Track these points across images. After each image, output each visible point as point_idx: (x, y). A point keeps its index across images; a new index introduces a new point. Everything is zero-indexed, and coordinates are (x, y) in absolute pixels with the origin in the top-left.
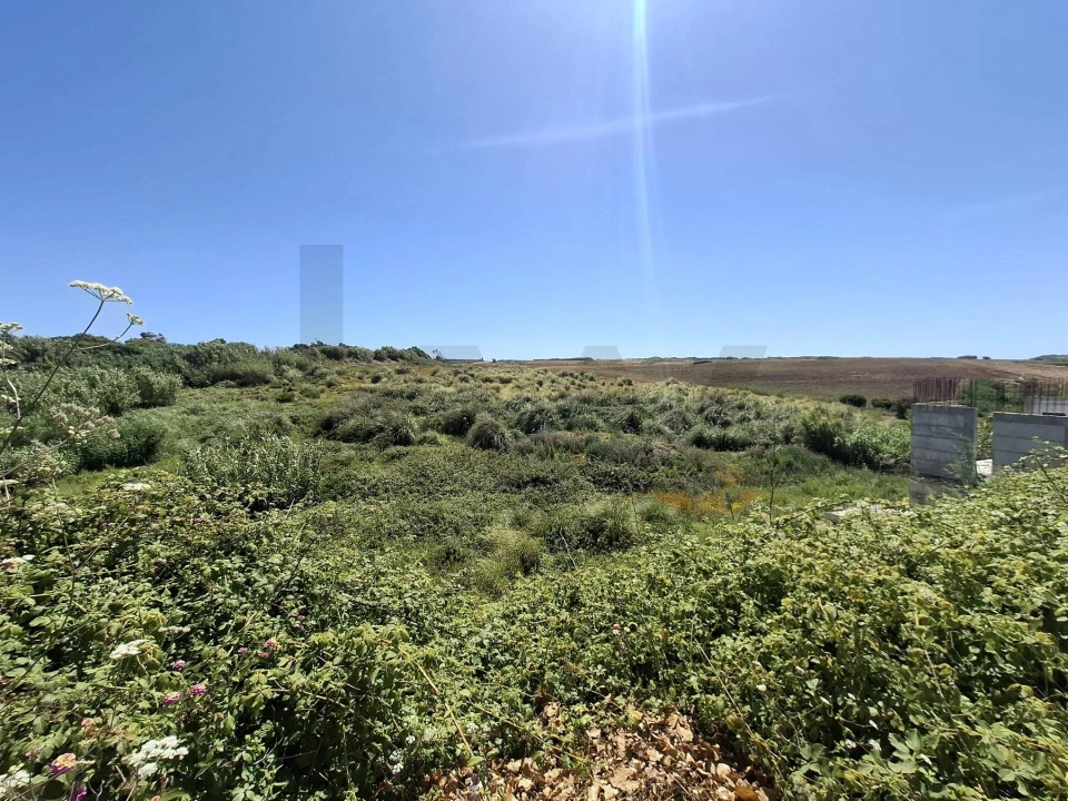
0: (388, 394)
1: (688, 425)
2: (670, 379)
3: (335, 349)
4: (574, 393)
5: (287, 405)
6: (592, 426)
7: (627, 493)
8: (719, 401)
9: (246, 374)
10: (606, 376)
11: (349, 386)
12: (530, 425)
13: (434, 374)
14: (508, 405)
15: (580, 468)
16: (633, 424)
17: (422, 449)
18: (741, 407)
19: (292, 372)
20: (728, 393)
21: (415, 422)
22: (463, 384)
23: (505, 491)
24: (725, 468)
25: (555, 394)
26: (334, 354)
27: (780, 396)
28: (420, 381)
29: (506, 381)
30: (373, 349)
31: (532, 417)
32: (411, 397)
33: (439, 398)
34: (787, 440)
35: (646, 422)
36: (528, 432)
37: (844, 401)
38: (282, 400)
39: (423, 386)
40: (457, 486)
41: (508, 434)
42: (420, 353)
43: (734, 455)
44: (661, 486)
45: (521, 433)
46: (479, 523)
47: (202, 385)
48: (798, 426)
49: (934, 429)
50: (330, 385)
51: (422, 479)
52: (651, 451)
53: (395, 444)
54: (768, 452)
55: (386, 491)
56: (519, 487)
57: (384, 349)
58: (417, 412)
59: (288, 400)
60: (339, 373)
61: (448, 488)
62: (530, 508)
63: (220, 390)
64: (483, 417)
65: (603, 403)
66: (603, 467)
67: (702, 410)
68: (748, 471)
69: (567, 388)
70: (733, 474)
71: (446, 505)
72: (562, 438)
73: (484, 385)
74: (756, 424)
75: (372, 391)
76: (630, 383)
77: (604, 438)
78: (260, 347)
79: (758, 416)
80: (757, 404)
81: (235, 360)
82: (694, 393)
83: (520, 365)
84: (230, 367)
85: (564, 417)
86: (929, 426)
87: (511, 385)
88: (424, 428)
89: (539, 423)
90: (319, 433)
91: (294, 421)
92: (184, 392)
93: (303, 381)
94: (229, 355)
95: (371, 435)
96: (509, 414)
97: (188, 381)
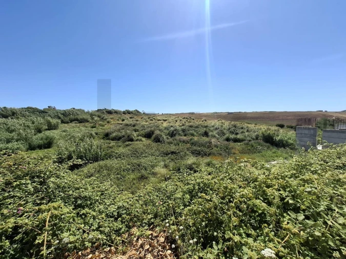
0: (127, 125)
1: (224, 134)
2: (219, 119)
3: (111, 111)
4: (187, 124)
5: (94, 129)
6: (193, 135)
7: (202, 157)
8: (235, 126)
9: (81, 119)
10: (198, 118)
11: (115, 123)
12: (172, 135)
13: (142, 118)
14: (166, 128)
15: (187, 148)
16: (206, 134)
17: (136, 142)
18: (242, 128)
19: (96, 118)
20: (238, 124)
21: (135, 134)
22: (151, 122)
23: (162, 156)
24: (235, 148)
25: (181, 124)
26: (110, 112)
27: (256, 124)
29: (165, 120)
30: (122, 111)
31: (173, 132)
32: (134, 126)
33: (143, 126)
34: (257, 139)
35: (210, 133)
36: (171, 137)
37: (277, 126)
38: (93, 127)
39: (138, 122)
40: (147, 155)
41: (165, 137)
42: (138, 112)
43: (239, 144)
44: (214, 154)
45: (169, 137)
46: (153, 167)
47: (68, 123)
48: (260, 134)
49: (303, 135)
50: (108, 122)
51: (135, 153)
52: (211, 143)
53: (128, 141)
54: (250, 143)
55: (124, 156)
56: (167, 155)
57: (126, 110)
58: (136, 131)
59: (95, 127)
60: (111, 118)
61: (144, 155)
62: (170, 162)
63: (73, 124)
64: (157, 132)
65: (197, 127)
66: (195, 148)
67: (229, 129)
68: (243, 149)
69: (185, 123)
70: (238, 150)
71: (143, 160)
72: (182, 139)
73: (158, 122)
74: (247, 133)
75: (121, 124)
76: (206, 121)
77: (196, 139)
78: (86, 110)
79: (248, 131)
80: (247, 127)
81: (78, 115)
82: (227, 124)
83: (171, 115)
84: (76, 117)
85: (183, 132)
86: (301, 134)
87: (167, 122)
88: (138, 136)
89: (175, 134)
90: (104, 138)
91: (96, 134)
92: (61, 125)
93: (100, 121)
94: (76, 113)
95: (120, 138)
96: (166, 131)
97: (63, 122)
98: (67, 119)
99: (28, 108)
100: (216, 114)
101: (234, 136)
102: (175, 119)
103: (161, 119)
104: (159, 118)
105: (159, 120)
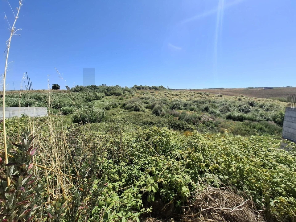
1: (229, 111)
2: (240, 95)
4: (196, 99)
5: (120, 100)
6: (192, 109)
11: (137, 96)
12: (173, 108)
14: (172, 102)
16: (206, 109)
19: (127, 93)
21: (143, 106)
22: (164, 96)
26: (138, 88)
28: (154, 95)
32: (148, 99)
35: (211, 109)
41: (163, 110)
47: (109, 96)
53: (134, 111)
57: (152, 86)
58: (145, 103)
64: (157, 105)
73: (170, 96)
80: (273, 105)
84: (115, 91)
85: (185, 106)
87: (178, 96)
89: (176, 107)
90: (121, 107)
91: (120, 104)
92: (105, 97)
93: (128, 95)
94: (115, 89)
95: (130, 108)
96: (170, 105)
97: (107, 95)
98: (109, 93)
100: (251, 89)
101: (241, 114)
102: (187, 94)
103: (175, 93)
104: (173, 93)
105: (173, 95)
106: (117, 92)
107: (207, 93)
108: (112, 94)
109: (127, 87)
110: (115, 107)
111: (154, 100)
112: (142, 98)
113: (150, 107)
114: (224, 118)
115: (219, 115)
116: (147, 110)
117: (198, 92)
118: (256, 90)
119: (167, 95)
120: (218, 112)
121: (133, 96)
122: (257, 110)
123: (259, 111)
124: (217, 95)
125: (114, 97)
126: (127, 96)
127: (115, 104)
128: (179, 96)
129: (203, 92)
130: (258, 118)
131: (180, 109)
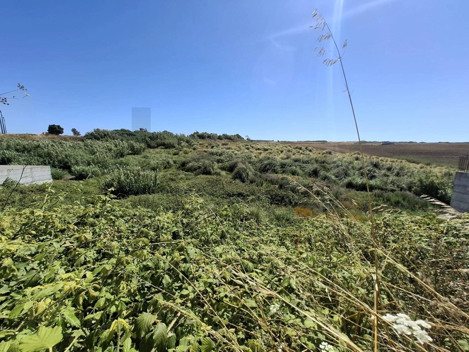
1: (347, 176)
2: (356, 152)
3: (203, 135)
4: (295, 157)
5: (175, 156)
6: (295, 173)
9: (168, 144)
10: (319, 149)
11: (201, 150)
12: (264, 170)
13: (236, 146)
14: (260, 160)
16: (315, 173)
17: (212, 176)
19: (183, 144)
21: (216, 165)
22: (246, 151)
25: (285, 157)
26: (202, 137)
27: (428, 164)
28: (229, 148)
29: (266, 150)
30: (218, 135)
31: (266, 166)
32: (221, 155)
34: (410, 189)
35: (322, 173)
39: (228, 150)
42: (238, 136)
43: (365, 193)
47: (154, 148)
48: (416, 182)
53: (203, 174)
57: (223, 135)
58: (218, 161)
59: (177, 154)
60: (200, 144)
63: (159, 150)
64: (240, 165)
65: (307, 162)
67: (361, 168)
69: (294, 154)
72: (270, 177)
73: (256, 151)
74: (392, 178)
75: (208, 152)
76: (330, 153)
79: (397, 174)
80: (403, 167)
81: (165, 139)
84: (163, 141)
85: (282, 167)
87: (267, 152)
89: (268, 169)
90: (179, 167)
91: (175, 162)
92: (147, 150)
93: (186, 147)
94: (163, 136)
95: (195, 170)
96: (259, 165)
97: (149, 146)
98: (153, 143)
99: (122, 130)
100: (364, 144)
101: (364, 180)
102: (281, 149)
103: (262, 147)
104: (259, 147)
105: (259, 149)
106: (166, 142)
107: (310, 148)
108: (158, 146)
109: (184, 135)
110: (168, 168)
111: (232, 157)
112: (212, 154)
113: (227, 168)
114: (342, 186)
115: (335, 182)
116: (224, 173)
117: (296, 147)
118: (372, 146)
119: (250, 150)
120: (333, 177)
121: (194, 149)
122: (385, 175)
123: (388, 176)
124: (324, 151)
125: (163, 150)
126: (185, 149)
127: (168, 163)
128: (269, 151)
129: (304, 146)
130: (390, 187)
131: (275, 172)
